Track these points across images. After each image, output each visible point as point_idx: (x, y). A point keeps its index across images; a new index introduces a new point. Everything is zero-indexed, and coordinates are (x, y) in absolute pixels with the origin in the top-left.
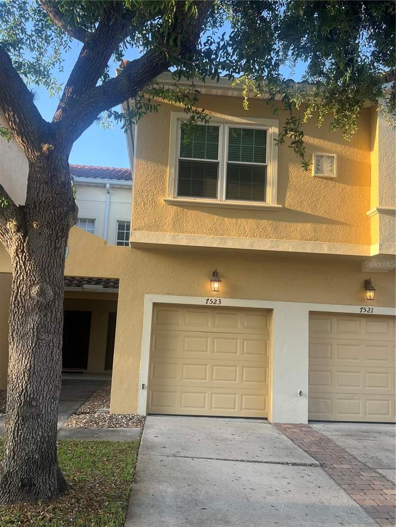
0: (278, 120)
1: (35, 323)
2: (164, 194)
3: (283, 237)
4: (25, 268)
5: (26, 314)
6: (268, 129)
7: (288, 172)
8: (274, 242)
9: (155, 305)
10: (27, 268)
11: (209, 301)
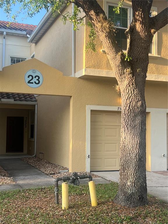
0: (157, 8)
1: (140, 120)
2: (101, 47)
3: (160, 74)
4: (134, 93)
5: (135, 116)
6: (152, 12)
7: (162, 38)
8: (156, 76)
9: (92, 111)
10: (135, 93)
11: (119, 108)
